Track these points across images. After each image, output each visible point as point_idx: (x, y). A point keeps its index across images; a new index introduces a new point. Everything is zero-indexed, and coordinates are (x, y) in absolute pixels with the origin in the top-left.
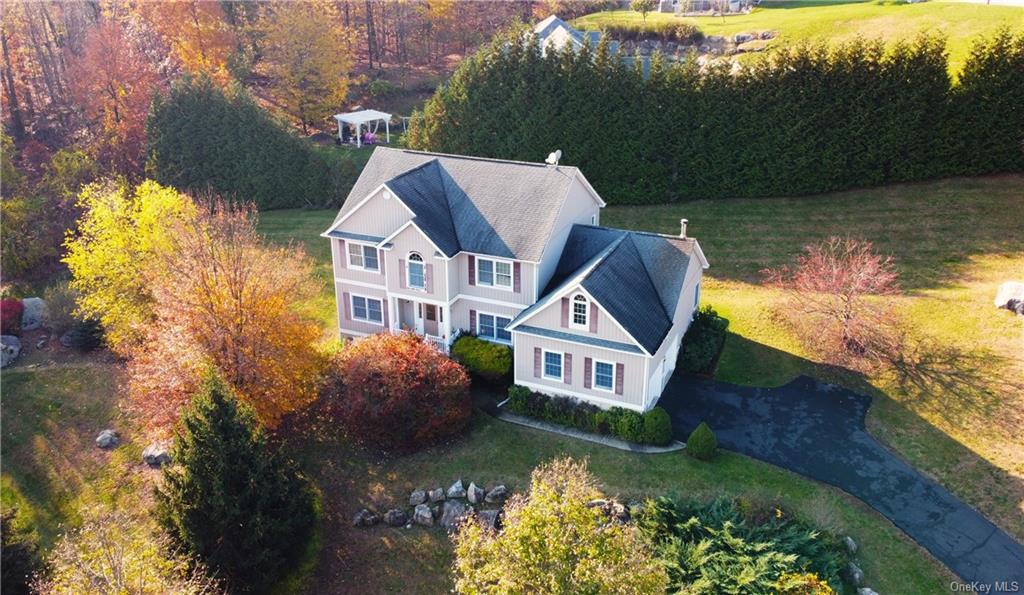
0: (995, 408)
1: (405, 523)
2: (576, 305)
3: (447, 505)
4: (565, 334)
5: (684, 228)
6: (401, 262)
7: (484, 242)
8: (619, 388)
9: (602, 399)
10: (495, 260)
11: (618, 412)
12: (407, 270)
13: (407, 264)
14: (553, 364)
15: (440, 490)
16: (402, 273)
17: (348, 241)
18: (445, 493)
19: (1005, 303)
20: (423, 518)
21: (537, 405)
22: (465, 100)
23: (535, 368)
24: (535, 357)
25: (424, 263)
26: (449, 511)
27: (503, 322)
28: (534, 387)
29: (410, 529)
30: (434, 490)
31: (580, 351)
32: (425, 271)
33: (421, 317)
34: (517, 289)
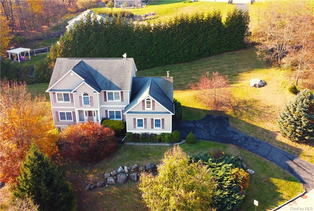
0: (260, 114)
1: (105, 185)
2: (147, 102)
3: (119, 176)
4: (144, 112)
5: (168, 74)
6: (80, 97)
7: (109, 86)
8: (163, 127)
9: (158, 131)
10: (114, 92)
11: (163, 134)
12: (83, 100)
13: (82, 97)
14: (140, 123)
15: (115, 171)
16: (81, 101)
17: (56, 93)
18: (117, 172)
19: (253, 85)
20: (111, 182)
21: (136, 138)
22: (72, 40)
23: (134, 125)
24: (134, 122)
25: (89, 96)
26: (120, 177)
27: (118, 113)
28: (134, 132)
29: (107, 187)
30: (112, 172)
31: (149, 117)
32: (90, 99)
33: (86, 116)
34: (122, 100)
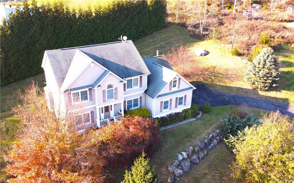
2: (174, 81)
4: (171, 92)
5: (158, 53)
6: (104, 91)
8: (185, 103)
9: (180, 109)
10: (133, 78)
12: (106, 94)
13: (106, 91)
14: (166, 105)
16: (104, 96)
17: (72, 92)
18: (179, 161)
19: (200, 55)
20: (180, 173)
21: (163, 121)
24: (161, 105)
25: (114, 88)
27: (136, 100)
29: (179, 180)
30: (175, 163)
31: (174, 97)
32: (114, 91)
33: (102, 113)
34: (141, 86)
